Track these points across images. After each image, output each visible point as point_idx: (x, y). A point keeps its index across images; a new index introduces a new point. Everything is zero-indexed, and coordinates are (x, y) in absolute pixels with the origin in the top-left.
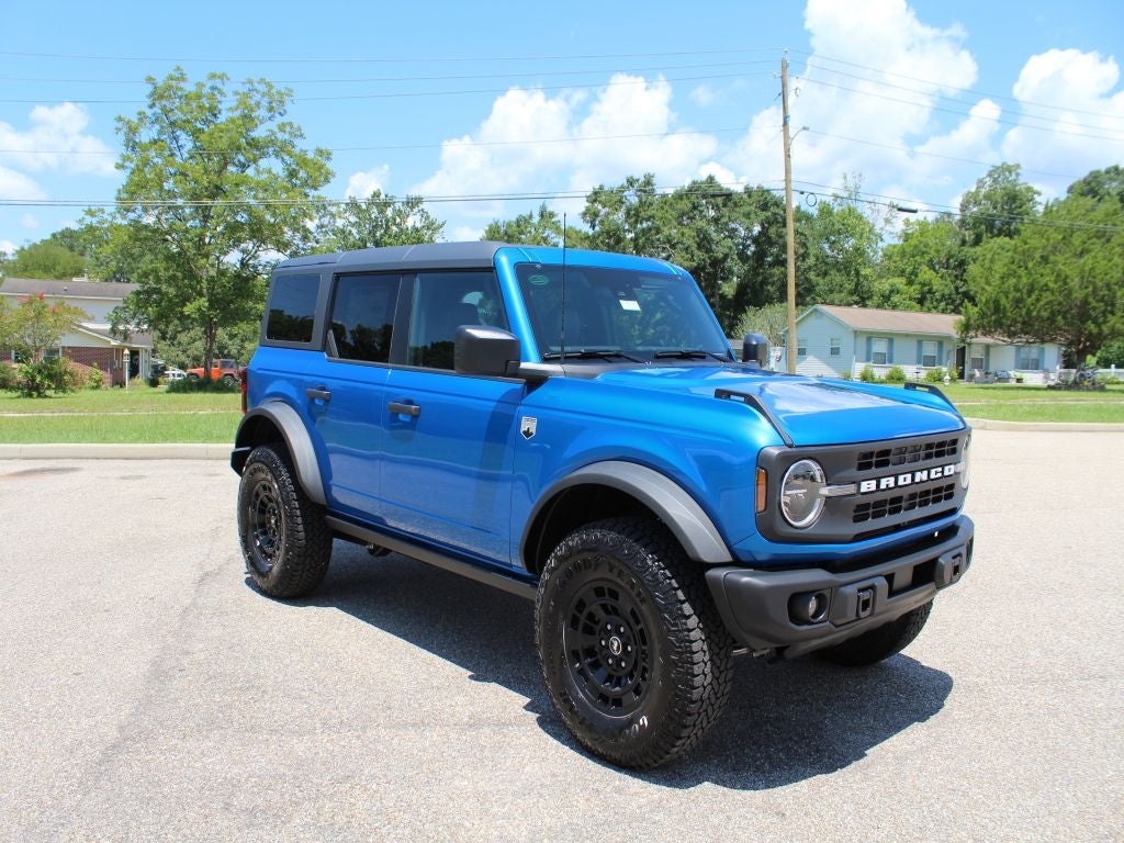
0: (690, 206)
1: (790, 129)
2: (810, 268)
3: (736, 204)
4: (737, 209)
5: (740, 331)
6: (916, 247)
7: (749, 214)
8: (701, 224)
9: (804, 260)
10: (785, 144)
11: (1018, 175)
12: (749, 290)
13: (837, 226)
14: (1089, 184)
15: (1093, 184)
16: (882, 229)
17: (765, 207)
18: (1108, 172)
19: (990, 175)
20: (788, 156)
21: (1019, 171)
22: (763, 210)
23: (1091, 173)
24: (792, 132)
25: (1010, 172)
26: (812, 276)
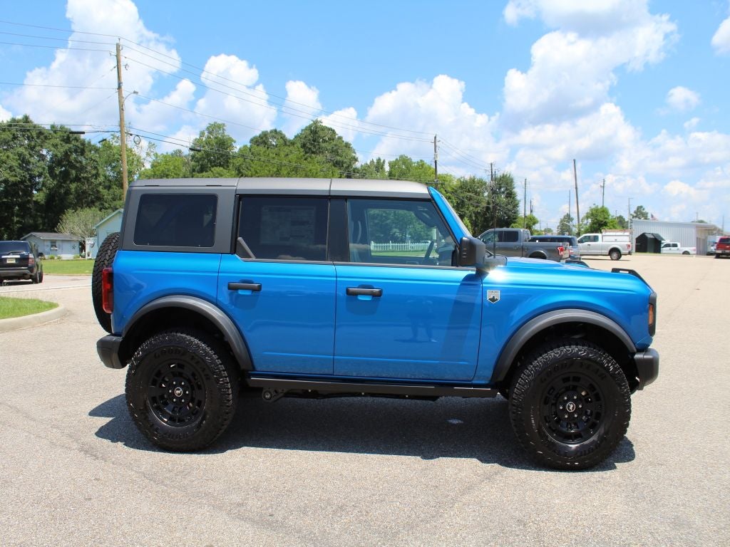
0: (11, 136)
1: (123, 92)
2: (100, 184)
3: (46, 138)
4: (48, 141)
5: (61, 227)
6: (163, 171)
7: (57, 145)
8: (21, 150)
9: (96, 178)
10: (119, 101)
11: (224, 129)
12: (56, 198)
13: (116, 156)
14: (262, 138)
15: (264, 139)
16: (144, 159)
17: (67, 140)
18: (271, 132)
19: (208, 128)
20: (122, 109)
21: (225, 128)
22: (66, 143)
23: (263, 132)
24: (124, 94)
25: (220, 128)
26: (100, 188)
